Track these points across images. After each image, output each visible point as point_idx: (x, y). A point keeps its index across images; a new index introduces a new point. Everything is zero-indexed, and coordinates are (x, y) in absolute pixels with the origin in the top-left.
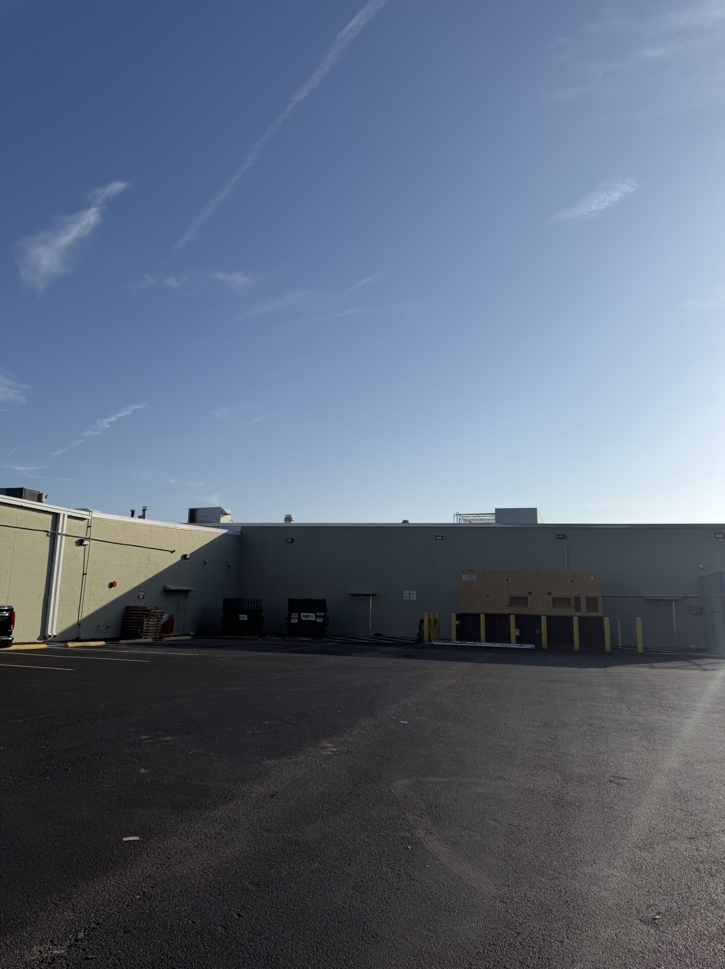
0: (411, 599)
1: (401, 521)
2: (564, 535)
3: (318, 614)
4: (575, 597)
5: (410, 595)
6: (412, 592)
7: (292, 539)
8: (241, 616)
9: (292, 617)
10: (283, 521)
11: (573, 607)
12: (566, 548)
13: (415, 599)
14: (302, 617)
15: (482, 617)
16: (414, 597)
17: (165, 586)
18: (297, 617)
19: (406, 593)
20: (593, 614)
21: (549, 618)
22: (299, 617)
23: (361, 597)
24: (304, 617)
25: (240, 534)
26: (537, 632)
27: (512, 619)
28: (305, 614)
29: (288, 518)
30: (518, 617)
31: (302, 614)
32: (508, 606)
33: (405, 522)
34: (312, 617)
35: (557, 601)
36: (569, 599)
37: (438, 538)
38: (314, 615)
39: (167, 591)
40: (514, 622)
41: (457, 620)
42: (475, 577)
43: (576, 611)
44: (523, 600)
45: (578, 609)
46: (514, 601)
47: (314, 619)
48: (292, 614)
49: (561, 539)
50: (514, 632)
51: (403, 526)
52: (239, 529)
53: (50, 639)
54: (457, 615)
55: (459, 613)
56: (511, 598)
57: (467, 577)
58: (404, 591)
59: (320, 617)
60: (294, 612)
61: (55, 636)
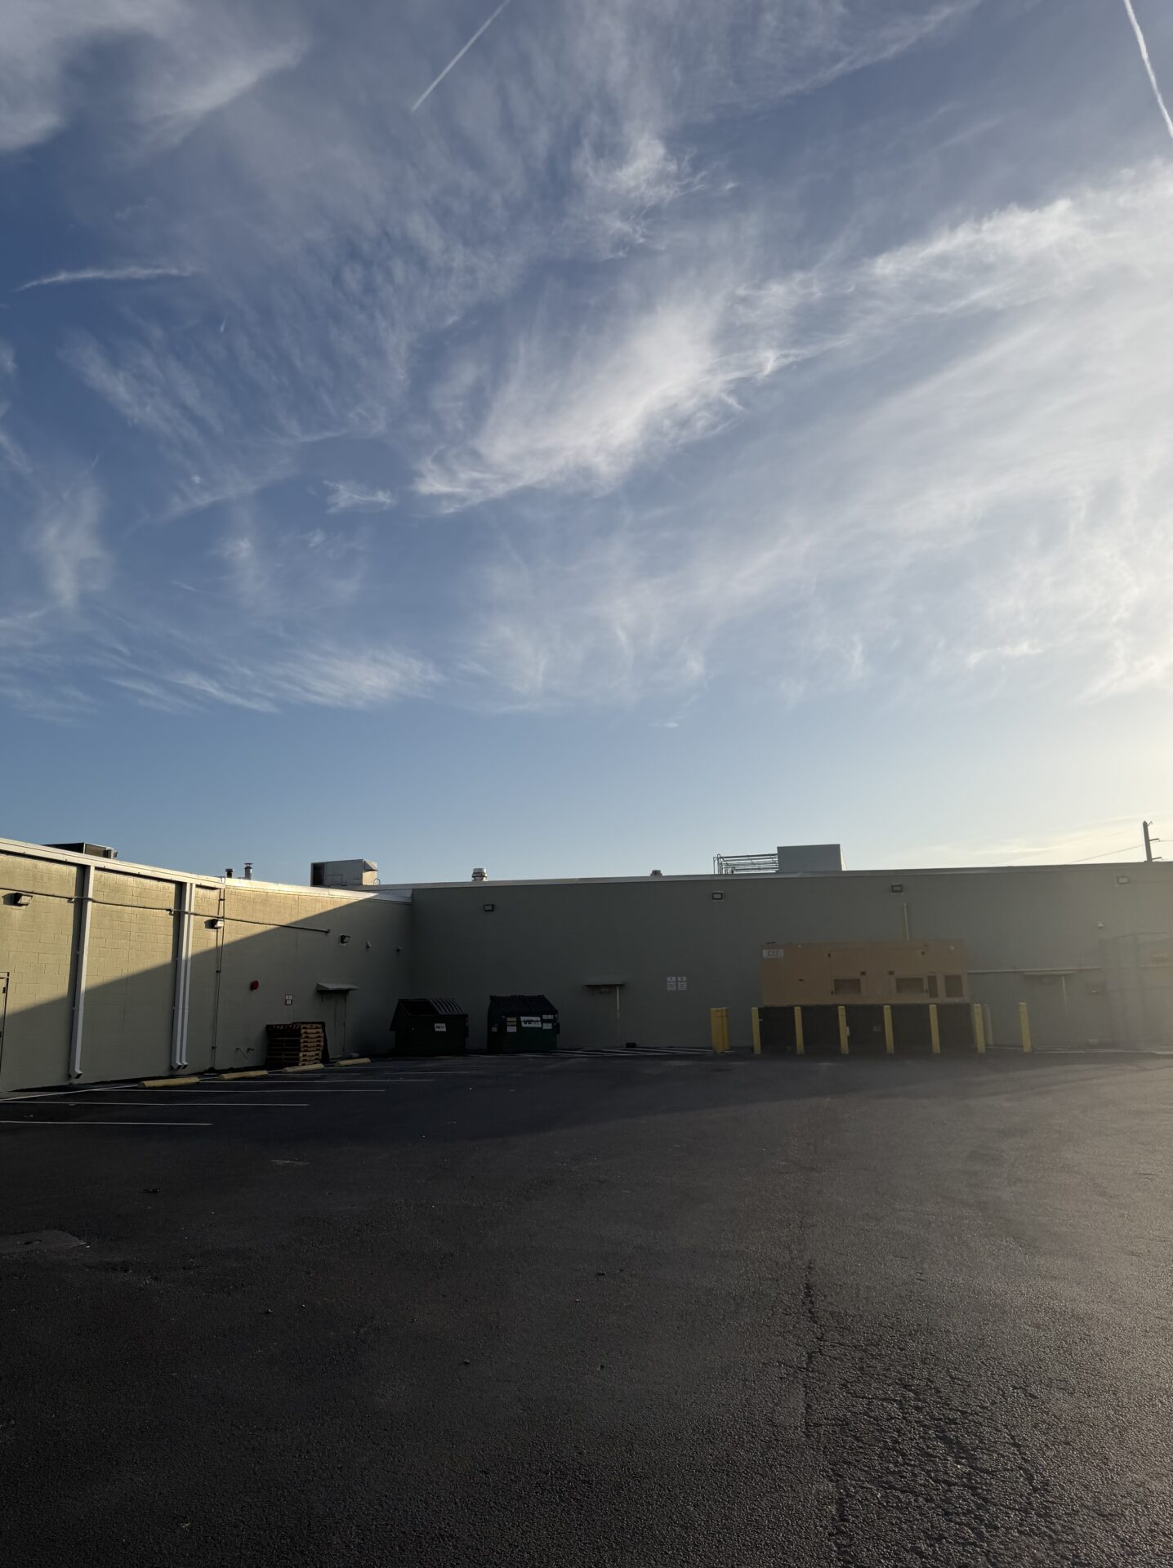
0: (679, 989)
1: (651, 873)
2: (901, 886)
3: (545, 1017)
4: (929, 977)
5: (676, 983)
6: (679, 979)
7: (493, 905)
8: (434, 1025)
9: (508, 1024)
10: (470, 879)
11: (927, 991)
12: (905, 904)
13: (685, 988)
14: (522, 1022)
15: (798, 1012)
16: (683, 986)
17: (318, 985)
18: (515, 1023)
19: (671, 980)
20: (957, 1000)
21: (894, 1008)
22: (519, 1023)
23: (603, 990)
24: (525, 1023)
25: (409, 901)
26: (875, 1029)
27: (842, 1011)
28: (526, 1018)
29: (478, 874)
30: (848, 1008)
31: (522, 1018)
32: (832, 993)
33: (656, 873)
34: (533, 1022)
35: (903, 984)
36: (919, 980)
37: (716, 896)
38: (539, 1019)
39: (322, 993)
40: (845, 1018)
41: (760, 1017)
42: (781, 953)
43: (931, 996)
44: (854, 985)
45: (933, 993)
46: (840, 985)
47: (540, 1026)
48: (509, 1019)
49: (896, 891)
50: (844, 1032)
51: (657, 879)
52: (409, 894)
53: (181, 1072)
54: (760, 1010)
55: (760, 1007)
56: (837, 982)
57: (769, 952)
58: (669, 979)
59: (548, 1021)
60: (511, 1016)
61: (186, 1066)
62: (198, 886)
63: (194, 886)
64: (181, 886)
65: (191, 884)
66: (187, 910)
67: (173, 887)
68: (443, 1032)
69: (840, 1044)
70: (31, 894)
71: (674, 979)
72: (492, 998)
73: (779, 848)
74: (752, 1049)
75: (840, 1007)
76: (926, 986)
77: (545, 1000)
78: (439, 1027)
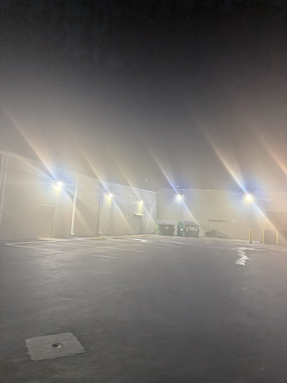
0: (235, 223)
6: (235, 220)
8: (166, 227)
9: (186, 228)
13: (237, 223)
14: (190, 228)
17: (135, 214)
18: (188, 229)
22: (189, 229)
23: (212, 221)
25: (157, 193)
34: (193, 229)
39: (135, 216)
47: (194, 230)
53: (100, 235)
58: (232, 219)
59: (197, 229)
60: (187, 226)
61: (101, 233)
67: (99, 184)
68: (168, 229)
74: (262, 242)
77: (194, 222)
78: (166, 228)
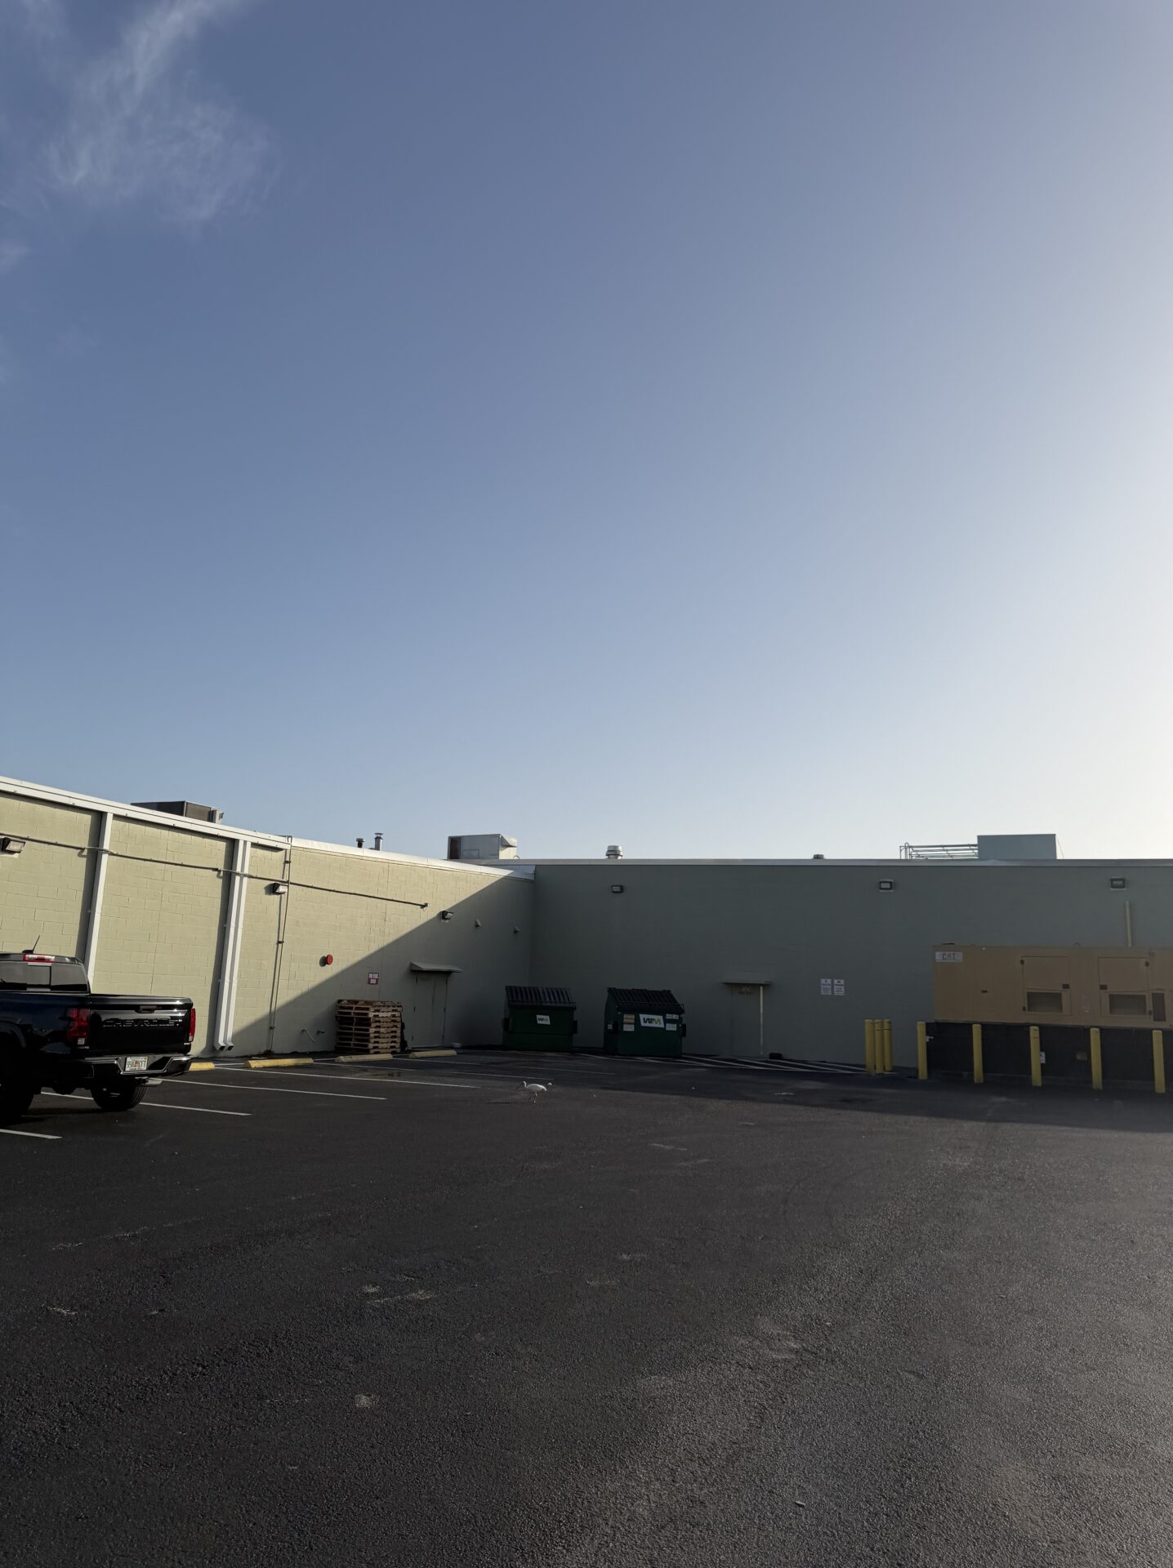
0: (836, 994)
1: (811, 857)
2: (1123, 880)
3: (669, 1016)
4: (1153, 994)
5: (833, 987)
6: (836, 982)
7: (622, 888)
8: (538, 1017)
9: (625, 1020)
10: (604, 857)
11: (1150, 1013)
12: (1127, 903)
13: (842, 993)
14: (641, 1021)
15: (977, 1031)
16: (840, 991)
17: (412, 964)
18: (633, 1021)
19: (825, 982)
21: (1104, 1031)
22: (637, 1021)
23: (744, 989)
24: (645, 1022)
25: (532, 878)
26: (1079, 1057)
27: (1034, 1033)
28: (646, 1016)
29: (613, 852)
30: (1043, 1029)
31: (642, 1016)
32: (1024, 1009)
33: (817, 857)
34: (657, 1021)
35: (1117, 1002)
36: (1143, 998)
37: (883, 886)
38: (661, 1018)
39: (416, 973)
40: (1038, 1040)
41: (928, 1034)
42: (959, 956)
43: (1155, 1020)
44: (1053, 1000)
45: (1159, 1015)
46: (1034, 1000)
47: (662, 1026)
48: (625, 1016)
49: (1118, 887)
50: (1037, 1058)
51: (818, 863)
52: (531, 870)
53: (222, 1054)
54: (928, 1025)
55: (932, 1021)
56: (1030, 995)
57: (944, 955)
58: (823, 981)
59: (672, 1021)
60: (629, 1012)
61: (230, 1048)
62: (254, 845)
63: (249, 844)
64: (232, 844)
65: (245, 842)
66: (238, 870)
67: (222, 845)
68: (546, 1025)
69: (1030, 1073)
70: (23, 840)
71: (829, 981)
72: (611, 991)
73: (979, 838)
74: (917, 1070)
75: (1032, 1028)
76: (1149, 1006)
77: (672, 996)
78: (542, 1020)
